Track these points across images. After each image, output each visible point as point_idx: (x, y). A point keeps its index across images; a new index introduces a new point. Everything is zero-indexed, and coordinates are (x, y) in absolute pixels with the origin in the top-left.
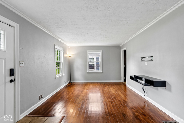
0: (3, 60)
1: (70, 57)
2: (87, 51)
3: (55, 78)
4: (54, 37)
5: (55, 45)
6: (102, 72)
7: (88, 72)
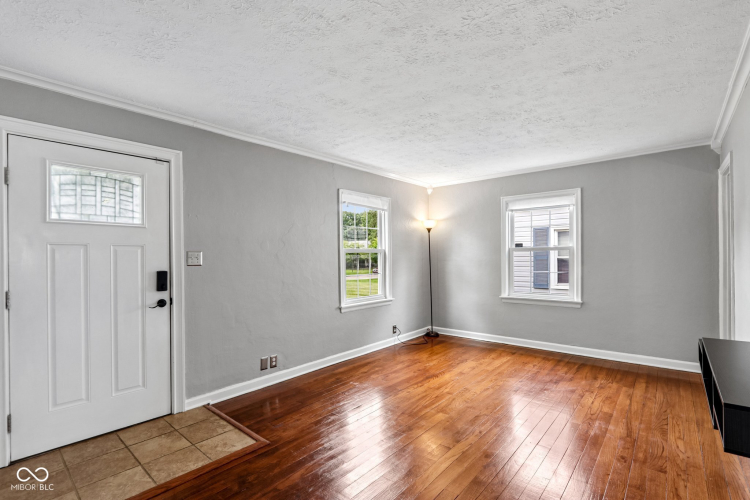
0: (139, 251)
1: (429, 230)
2: (504, 199)
3: (340, 309)
4: (333, 164)
5: (341, 191)
6: (580, 300)
7: (505, 294)
